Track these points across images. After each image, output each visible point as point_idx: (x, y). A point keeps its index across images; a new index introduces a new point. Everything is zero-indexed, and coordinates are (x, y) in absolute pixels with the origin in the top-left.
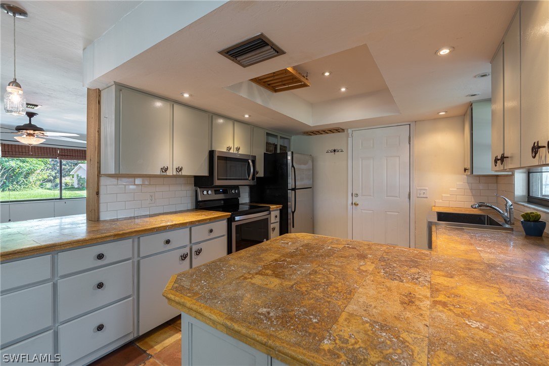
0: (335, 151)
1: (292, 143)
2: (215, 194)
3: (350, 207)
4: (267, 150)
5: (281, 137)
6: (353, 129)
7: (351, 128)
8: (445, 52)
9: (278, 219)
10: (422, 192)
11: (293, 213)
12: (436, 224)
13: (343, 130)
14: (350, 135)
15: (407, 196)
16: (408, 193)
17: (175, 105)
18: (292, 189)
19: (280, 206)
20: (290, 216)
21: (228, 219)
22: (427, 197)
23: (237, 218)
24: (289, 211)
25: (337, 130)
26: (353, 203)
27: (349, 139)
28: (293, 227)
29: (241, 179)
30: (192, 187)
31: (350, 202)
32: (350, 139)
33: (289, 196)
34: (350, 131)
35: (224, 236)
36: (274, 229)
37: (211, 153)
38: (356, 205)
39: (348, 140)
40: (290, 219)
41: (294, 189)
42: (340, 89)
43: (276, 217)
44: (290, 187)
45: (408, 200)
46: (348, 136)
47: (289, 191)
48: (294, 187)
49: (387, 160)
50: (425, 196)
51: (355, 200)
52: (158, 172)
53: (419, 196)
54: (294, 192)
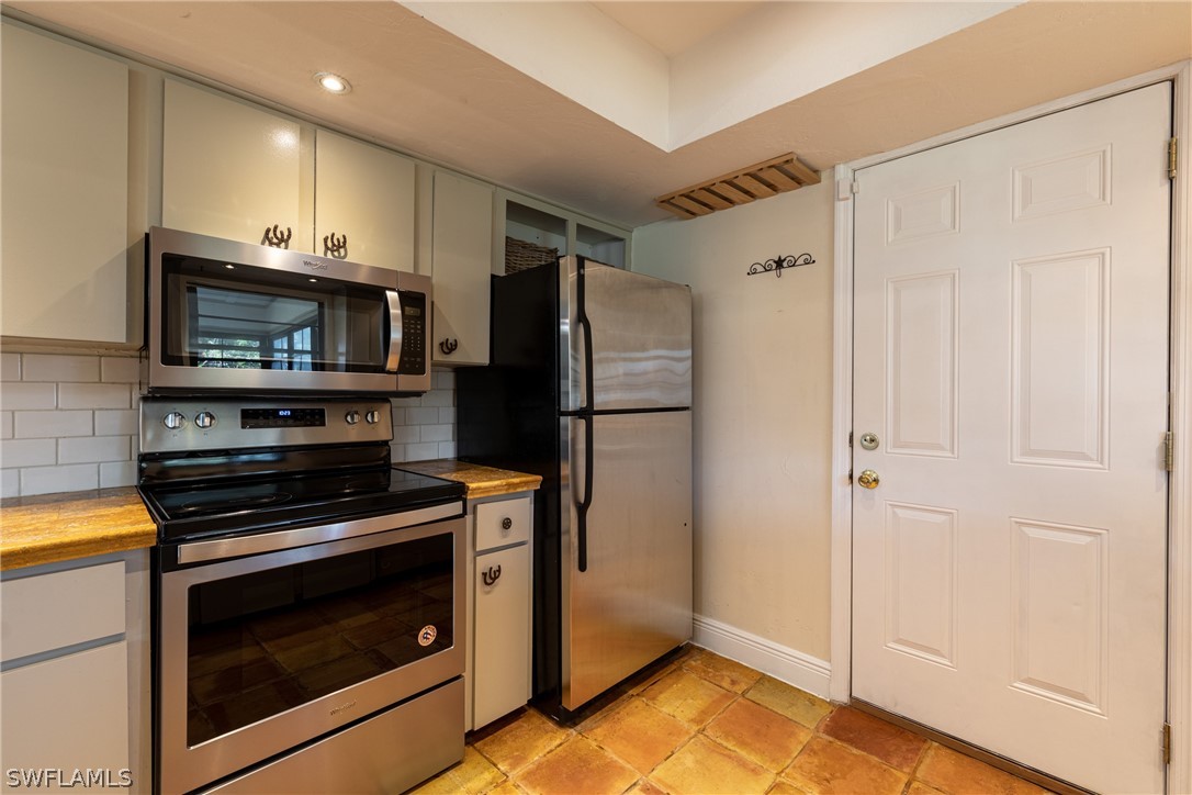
0: (779, 263)
2: (243, 427)
3: (840, 489)
4: (511, 268)
5: (583, 230)
6: (856, 164)
7: (847, 159)
11: (582, 509)
13: (814, 172)
14: (844, 191)
18: (579, 414)
20: (570, 525)
24: (566, 497)
26: (856, 476)
27: (840, 205)
28: (582, 567)
31: (841, 469)
32: (843, 210)
34: (843, 172)
38: (869, 482)
39: (834, 211)
40: (568, 532)
41: (587, 413)
43: (506, 525)
44: (573, 399)
46: (833, 196)
47: (564, 419)
48: (584, 402)
51: (866, 462)
54: (582, 423)
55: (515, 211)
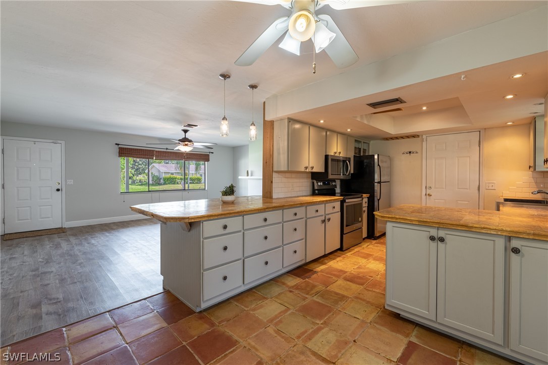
0: (410, 152)
1: (371, 147)
2: (324, 185)
3: (424, 197)
4: (355, 153)
5: (364, 143)
6: (427, 136)
7: (425, 135)
8: (510, 97)
9: (367, 205)
10: (491, 185)
11: (379, 200)
12: (502, 203)
13: (418, 136)
14: (425, 140)
15: (477, 188)
16: (478, 186)
17: (311, 127)
18: (378, 183)
19: (368, 195)
20: (376, 204)
21: (341, 201)
22: (495, 189)
23: (347, 201)
24: (376, 199)
25: (414, 136)
26: (427, 194)
29: (336, 175)
30: (310, 180)
31: (424, 193)
32: (424, 144)
33: (375, 188)
34: (424, 137)
35: (338, 212)
36: (365, 211)
37: (327, 157)
38: (430, 195)
39: (422, 143)
41: (379, 183)
42: (422, 108)
43: (366, 202)
44: (376, 181)
45: (477, 191)
46: (423, 141)
47: (375, 184)
48: (379, 181)
49: (458, 159)
50: (493, 188)
51: (429, 192)
52: (303, 170)
53: (487, 188)
54: (379, 184)
55: (356, 141)
